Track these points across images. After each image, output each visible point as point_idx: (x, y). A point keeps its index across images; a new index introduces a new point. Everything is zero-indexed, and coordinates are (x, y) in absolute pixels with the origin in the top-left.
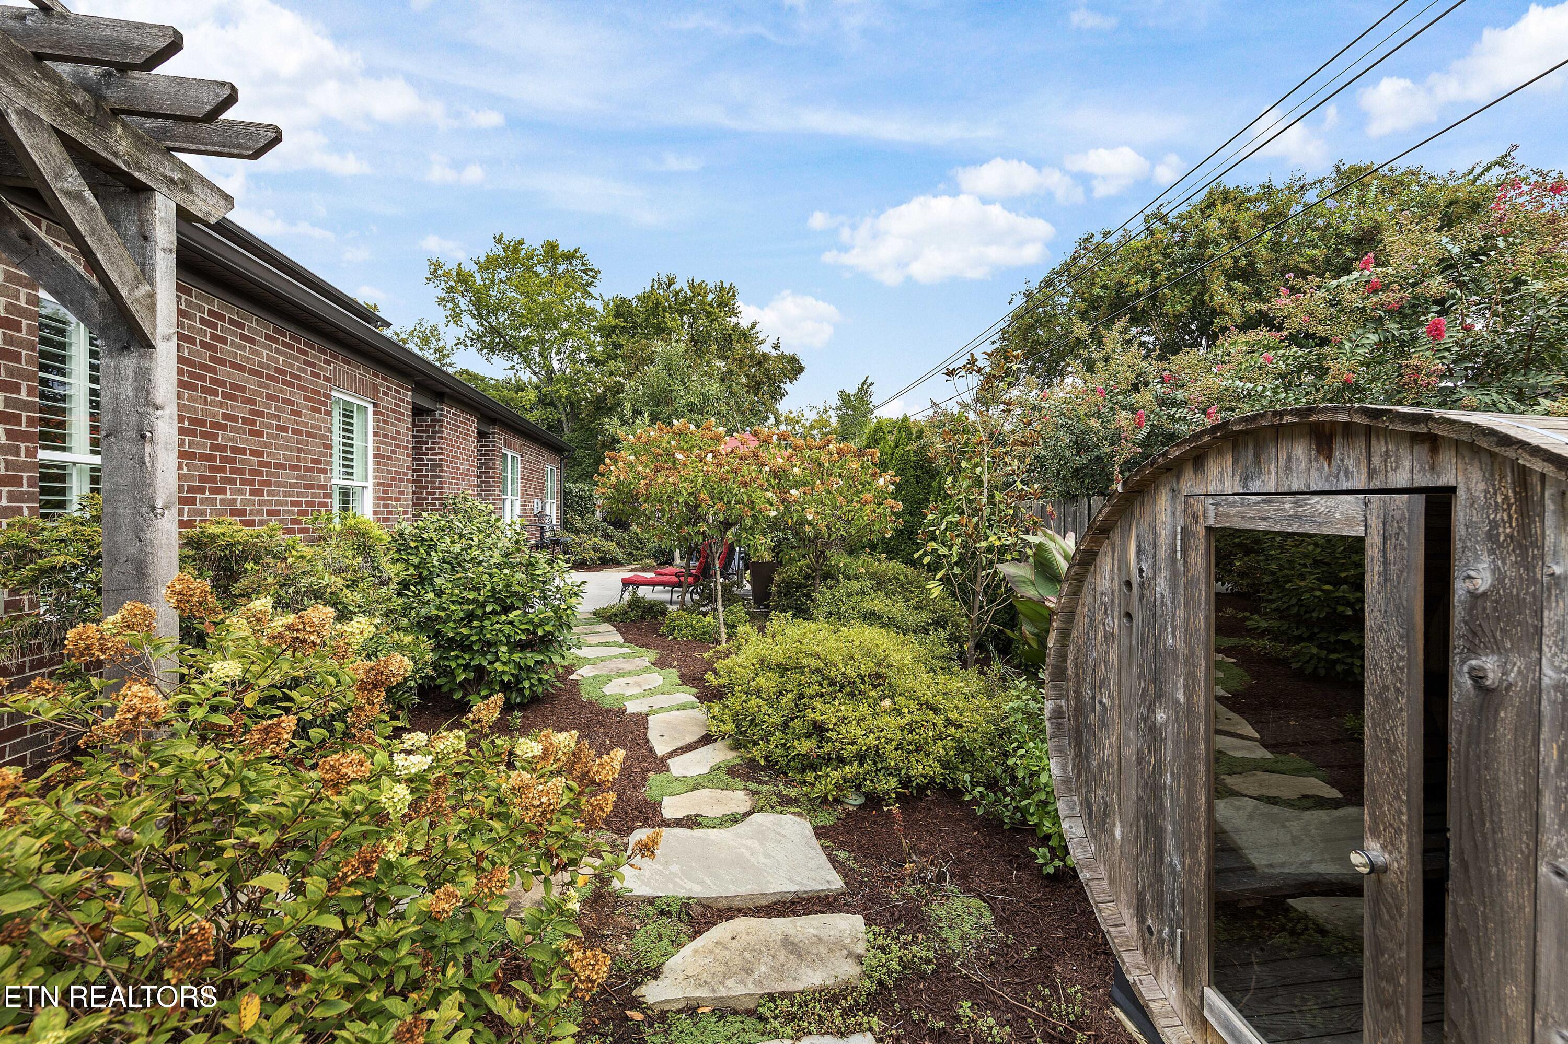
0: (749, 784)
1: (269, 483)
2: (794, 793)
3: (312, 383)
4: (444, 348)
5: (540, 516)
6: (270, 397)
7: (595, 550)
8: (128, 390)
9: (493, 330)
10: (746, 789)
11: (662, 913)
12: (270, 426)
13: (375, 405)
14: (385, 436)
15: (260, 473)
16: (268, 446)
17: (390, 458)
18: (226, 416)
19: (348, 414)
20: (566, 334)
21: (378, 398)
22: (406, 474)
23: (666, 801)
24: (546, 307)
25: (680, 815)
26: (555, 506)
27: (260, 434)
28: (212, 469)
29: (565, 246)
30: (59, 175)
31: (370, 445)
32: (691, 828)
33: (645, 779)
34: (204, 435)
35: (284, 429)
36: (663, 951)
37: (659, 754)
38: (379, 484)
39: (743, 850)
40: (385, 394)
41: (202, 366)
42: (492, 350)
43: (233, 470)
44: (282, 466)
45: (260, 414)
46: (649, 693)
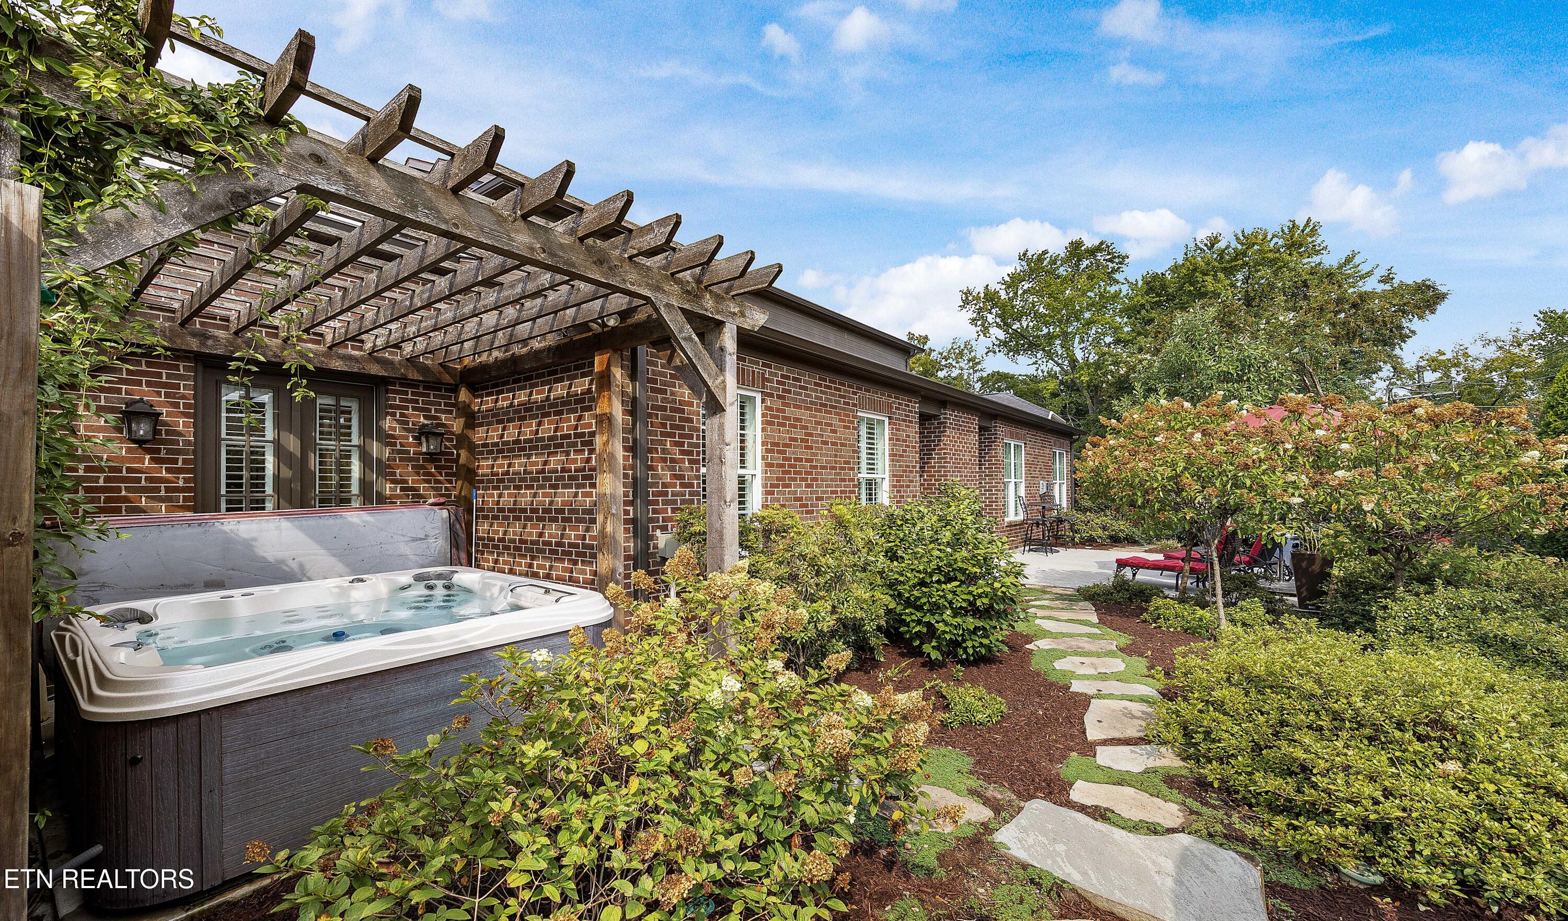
0: (1189, 801)
1: (816, 480)
2: (1252, 831)
3: (844, 409)
4: (975, 358)
5: (1047, 497)
6: (817, 423)
7: (1104, 528)
8: (716, 436)
9: (1020, 335)
10: (1184, 804)
11: (1032, 881)
12: (817, 442)
13: (890, 418)
14: (898, 440)
15: (811, 473)
16: (816, 455)
17: (902, 456)
18: (791, 439)
19: (871, 429)
20: (1089, 323)
21: (891, 413)
22: (914, 467)
23: (1079, 784)
24: (1069, 303)
25: (1088, 802)
26: (1064, 487)
27: (811, 448)
28: (784, 472)
29: (1090, 242)
30: (681, 331)
31: (887, 447)
32: (1096, 819)
33: (1065, 757)
34: (779, 452)
35: (825, 443)
36: (1018, 913)
37: (1090, 738)
38: (894, 476)
39: (1150, 865)
40: (897, 409)
41: (778, 410)
42: (1017, 352)
43: (796, 473)
44: (823, 468)
45: (811, 435)
46: (1103, 677)
